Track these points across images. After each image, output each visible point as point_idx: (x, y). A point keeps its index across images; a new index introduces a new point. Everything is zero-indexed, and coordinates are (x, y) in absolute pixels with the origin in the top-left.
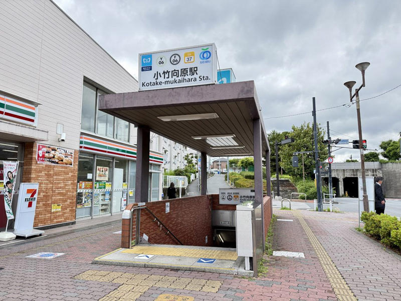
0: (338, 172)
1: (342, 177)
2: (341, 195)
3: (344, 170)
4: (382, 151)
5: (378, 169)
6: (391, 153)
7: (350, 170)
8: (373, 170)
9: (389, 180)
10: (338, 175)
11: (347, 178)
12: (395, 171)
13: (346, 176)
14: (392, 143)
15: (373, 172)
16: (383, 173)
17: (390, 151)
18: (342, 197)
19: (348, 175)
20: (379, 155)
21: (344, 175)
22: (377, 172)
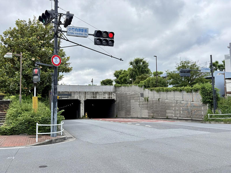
0: (80, 94)
1: (83, 100)
2: (81, 116)
3: (85, 92)
4: (115, 78)
5: (113, 92)
6: (122, 80)
7: (91, 92)
8: (109, 92)
9: (122, 102)
10: (80, 97)
11: (88, 100)
12: (126, 94)
13: (87, 98)
14: (123, 72)
15: (109, 95)
16: (116, 96)
17: (121, 78)
18: (83, 118)
19: (89, 97)
20: (113, 82)
21: (85, 97)
22: (112, 95)
